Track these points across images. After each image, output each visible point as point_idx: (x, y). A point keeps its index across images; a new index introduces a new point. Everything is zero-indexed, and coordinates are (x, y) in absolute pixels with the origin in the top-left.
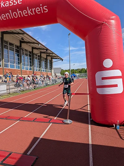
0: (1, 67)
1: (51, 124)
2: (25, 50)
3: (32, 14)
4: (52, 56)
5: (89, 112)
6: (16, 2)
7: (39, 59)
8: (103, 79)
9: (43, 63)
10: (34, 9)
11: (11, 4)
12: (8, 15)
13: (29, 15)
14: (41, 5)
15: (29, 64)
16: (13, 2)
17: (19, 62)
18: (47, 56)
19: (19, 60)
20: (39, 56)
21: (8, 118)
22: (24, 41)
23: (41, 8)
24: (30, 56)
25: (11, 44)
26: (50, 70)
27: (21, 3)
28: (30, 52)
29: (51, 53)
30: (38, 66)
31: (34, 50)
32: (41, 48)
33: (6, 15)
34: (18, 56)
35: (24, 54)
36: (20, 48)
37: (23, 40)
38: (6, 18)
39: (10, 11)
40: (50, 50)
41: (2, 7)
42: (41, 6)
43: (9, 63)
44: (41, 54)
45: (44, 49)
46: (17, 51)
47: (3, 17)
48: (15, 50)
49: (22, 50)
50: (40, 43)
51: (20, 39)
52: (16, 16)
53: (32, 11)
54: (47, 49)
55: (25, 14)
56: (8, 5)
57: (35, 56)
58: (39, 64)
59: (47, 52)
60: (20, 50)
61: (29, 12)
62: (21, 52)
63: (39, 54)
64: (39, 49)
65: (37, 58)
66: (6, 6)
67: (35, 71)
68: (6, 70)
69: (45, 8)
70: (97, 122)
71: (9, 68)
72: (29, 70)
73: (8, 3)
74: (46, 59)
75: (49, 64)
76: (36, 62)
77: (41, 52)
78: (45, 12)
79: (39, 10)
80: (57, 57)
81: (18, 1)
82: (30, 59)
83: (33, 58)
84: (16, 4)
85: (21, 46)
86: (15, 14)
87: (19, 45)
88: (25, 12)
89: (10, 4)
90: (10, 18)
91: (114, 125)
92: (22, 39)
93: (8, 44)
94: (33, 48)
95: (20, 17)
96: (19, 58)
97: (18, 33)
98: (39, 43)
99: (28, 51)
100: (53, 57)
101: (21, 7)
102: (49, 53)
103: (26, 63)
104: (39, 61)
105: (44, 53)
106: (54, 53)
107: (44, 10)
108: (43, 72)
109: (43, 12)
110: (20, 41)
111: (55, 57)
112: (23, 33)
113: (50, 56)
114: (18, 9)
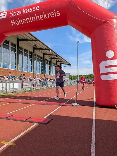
0: (17, 70)
1: (61, 106)
2: (38, 56)
3: (47, 18)
4: (61, 62)
5: (94, 101)
6: (35, 9)
7: (49, 64)
8: (106, 67)
9: (53, 68)
10: (49, 13)
12: (28, 19)
13: (45, 19)
14: (55, 10)
15: (41, 68)
16: (32, 9)
17: (32, 66)
18: (57, 61)
19: (32, 65)
20: (49, 61)
24: (42, 61)
25: (25, 50)
27: (39, 9)
28: (42, 58)
29: (61, 58)
30: (49, 70)
31: (45, 56)
32: (51, 54)
33: (27, 19)
34: (31, 60)
35: (37, 59)
37: (36, 46)
38: (26, 22)
39: (30, 16)
40: (59, 56)
41: (23, 13)
42: (55, 11)
43: (23, 67)
45: (54, 55)
46: (31, 57)
47: (24, 21)
48: (28, 56)
49: (35, 55)
50: (51, 50)
51: (33, 46)
52: (34, 20)
53: (47, 16)
54: (57, 55)
55: (42, 18)
56: (28, 12)
57: (46, 61)
58: (49, 68)
60: (33, 55)
61: (45, 16)
62: (34, 57)
63: (50, 60)
64: (50, 55)
65: (47, 63)
66: (27, 12)
67: (46, 75)
68: (21, 73)
69: (58, 12)
71: (23, 71)
72: (40, 74)
73: (28, 10)
74: (56, 64)
76: (47, 66)
77: (51, 58)
78: (58, 16)
79: (53, 14)
81: (37, 8)
82: (42, 64)
83: (44, 63)
85: (34, 52)
86: (33, 18)
87: (32, 51)
88: (41, 16)
89: (29, 10)
90: (30, 22)
91: (116, 106)
92: (35, 45)
93: (23, 50)
94: (44, 54)
95: (37, 20)
96: (32, 62)
97: (32, 40)
98: (49, 49)
99: (40, 57)
101: (39, 13)
102: (58, 59)
103: (38, 67)
104: (49, 66)
105: (53, 58)
106: (63, 59)
107: (57, 14)
108: (53, 76)
109: (56, 16)
110: (33, 48)
111: (64, 62)
112: (36, 40)
113: (60, 62)
114: (36, 15)
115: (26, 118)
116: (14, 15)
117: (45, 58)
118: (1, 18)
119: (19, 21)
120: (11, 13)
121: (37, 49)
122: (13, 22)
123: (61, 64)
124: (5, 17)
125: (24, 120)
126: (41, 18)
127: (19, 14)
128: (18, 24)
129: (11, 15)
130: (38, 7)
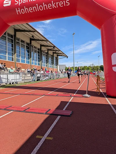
0: (14, 61)
2: (35, 47)
3: (56, 7)
7: (46, 56)
9: (50, 60)
10: (58, 3)
12: (35, 8)
13: (53, 8)
15: (38, 59)
17: (29, 58)
18: (53, 53)
19: (29, 56)
20: (46, 53)
23: (64, 1)
24: (38, 52)
25: (22, 41)
26: (55, 66)
28: (39, 49)
29: (58, 50)
30: (46, 62)
32: (48, 45)
33: (33, 8)
34: (28, 52)
35: (34, 50)
36: (30, 45)
37: (34, 37)
38: (33, 10)
39: (37, 5)
40: (56, 48)
41: (30, 1)
43: (20, 58)
45: (51, 46)
46: (28, 48)
47: (30, 10)
48: (25, 47)
49: (32, 47)
50: (48, 41)
51: (30, 37)
52: (41, 9)
53: (55, 5)
54: (54, 47)
57: (43, 52)
58: (46, 60)
60: (30, 46)
61: (53, 5)
62: (31, 48)
63: (47, 51)
64: (47, 46)
65: (44, 55)
66: (33, 0)
67: (43, 66)
68: (18, 65)
69: (67, 2)
71: (21, 62)
72: (37, 65)
74: (53, 56)
75: (55, 60)
76: (44, 58)
77: (48, 49)
78: (67, 5)
79: (62, 4)
82: (39, 55)
83: (41, 55)
85: (31, 43)
86: (41, 7)
87: (29, 42)
88: (50, 5)
90: (36, 11)
92: (32, 36)
93: (20, 40)
94: (41, 46)
95: (45, 9)
96: (29, 54)
97: (30, 31)
98: (47, 41)
99: (37, 48)
100: (59, 54)
101: (47, 1)
102: (55, 50)
103: (35, 58)
104: (46, 58)
105: (50, 50)
106: (60, 50)
107: (66, 4)
108: (49, 67)
109: (65, 6)
110: (30, 39)
111: (61, 54)
112: (34, 31)
113: (57, 53)
114: (43, 3)
115: (45, 111)
116: (19, 3)
117: (42, 49)
118: (5, 5)
119: (25, 9)
120: (16, 1)
121: (34, 40)
122: (18, 11)
123: (57, 55)
124: (9, 5)
125: (45, 112)
126: (49, 7)
127: (25, 2)
128: (23, 13)
129: (17, 3)
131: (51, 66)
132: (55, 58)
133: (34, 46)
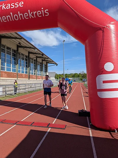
1: (50, 128)
3: (33, 17)
6: (18, 5)
7: (35, 63)
8: (104, 82)
9: (39, 67)
10: (36, 12)
11: (13, 6)
12: (9, 17)
13: (30, 18)
14: (42, 8)
15: (25, 67)
16: (14, 5)
18: (42, 60)
19: (15, 64)
21: (4, 121)
22: (21, 46)
23: (43, 11)
24: (26, 60)
25: (8, 48)
27: (22, 6)
28: (26, 57)
29: (47, 57)
31: (30, 54)
32: (37, 52)
33: (7, 17)
34: (15, 59)
35: (21, 58)
36: (17, 52)
38: (6, 20)
39: (11, 13)
40: (45, 55)
41: (3, 9)
42: (42, 10)
43: (6, 66)
44: (37, 59)
45: (40, 54)
46: (14, 55)
47: (3, 19)
48: (12, 54)
49: (19, 54)
50: (36, 48)
51: (17, 44)
52: (17, 19)
53: (33, 15)
54: (43, 54)
56: (9, 8)
57: (31, 60)
58: (35, 68)
59: (43, 57)
60: (17, 54)
61: (30, 15)
62: (18, 56)
63: (35, 59)
64: (36, 53)
65: (33, 62)
66: (7, 8)
67: (31, 74)
68: (3, 73)
69: (46, 11)
70: (98, 127)
71: (6, 71)
72: (25, 73)
73: (9, 6)
74: (42, 63)
75: (44, 68)
76: (32, 65)
77: (37, 57)
78: (46, 15)
79: (41, 13)
80: (52, 62)
81: (20, 4)
82: (26, 63)
83: (29, 62)
84: (18, 6)
85: (18, 50)
86: (16, 16)
87: (16, 49)
89: (11, 6)
90: (11, 20)
92: (19, 43)
93: (6, 48)
94: (29, 53)
95: (20, 19)
96: (16, 61)
97: (16, 38)
98: (35, 48)
99: (25, 55)
100: (48, 62)
101: (23, 10)
102: (44, 58)
103: (22, 66)
104: (35, 65)
105: (39, 57)
106: (49, 58)
107: (45, 14)
108: (38, 75)
109: (44, 16)
110: (17, 46)
111: (50, 61)
112: (21, 38)
113: (46, 61)
114: (19, 12)
117: (30, 57)
126: (25, 16)
130: (22, 3)
131: (40, 73)
132: (44, 65)
133: (21, 54)
